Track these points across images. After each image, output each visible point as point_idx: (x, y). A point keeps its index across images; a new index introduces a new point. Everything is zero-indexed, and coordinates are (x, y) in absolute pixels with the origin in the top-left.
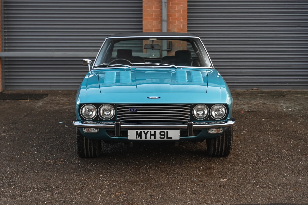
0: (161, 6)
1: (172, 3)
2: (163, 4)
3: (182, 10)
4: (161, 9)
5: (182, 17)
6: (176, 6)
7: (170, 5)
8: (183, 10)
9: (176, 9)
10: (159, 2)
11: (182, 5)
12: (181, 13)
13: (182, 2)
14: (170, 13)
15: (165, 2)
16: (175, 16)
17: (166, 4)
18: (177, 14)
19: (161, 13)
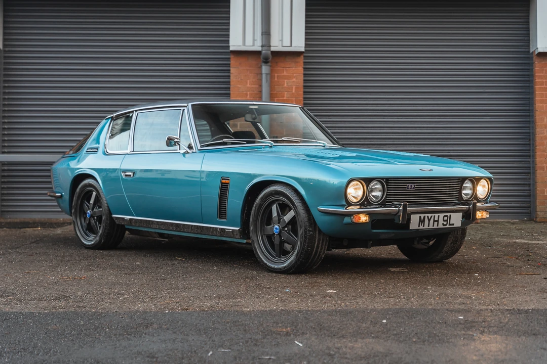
0: (261, 80)
1: (277, 75)
2: (264, 76)
3: (294, 87)
4: (261, 86)
5: (294, 99)
6: (286, 80)
7: (275, 79)
8: (296, 88)
9: (285, 85)
10: (257, 74)
11: (294, 80)
12: (294, 91)
13: (295, 75)
14: (275, 92)
15: (267, 74)
16: (284, 97)
17: (268, 76)
18: (286, 93)
19: (261, 92)
